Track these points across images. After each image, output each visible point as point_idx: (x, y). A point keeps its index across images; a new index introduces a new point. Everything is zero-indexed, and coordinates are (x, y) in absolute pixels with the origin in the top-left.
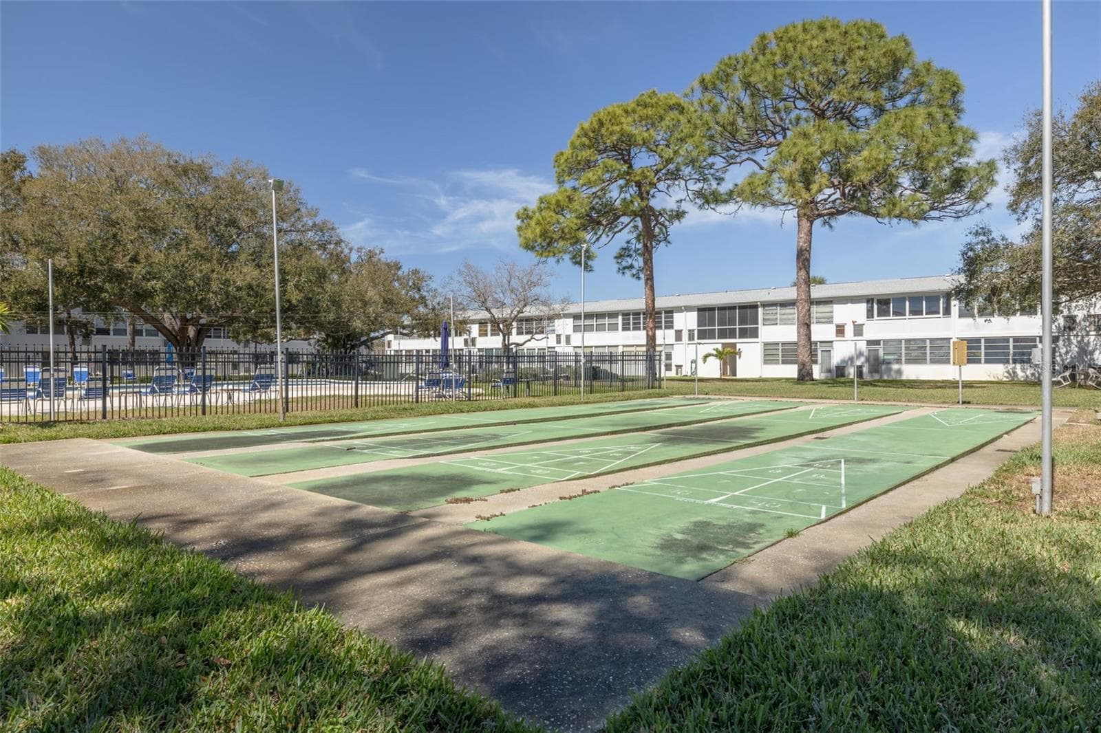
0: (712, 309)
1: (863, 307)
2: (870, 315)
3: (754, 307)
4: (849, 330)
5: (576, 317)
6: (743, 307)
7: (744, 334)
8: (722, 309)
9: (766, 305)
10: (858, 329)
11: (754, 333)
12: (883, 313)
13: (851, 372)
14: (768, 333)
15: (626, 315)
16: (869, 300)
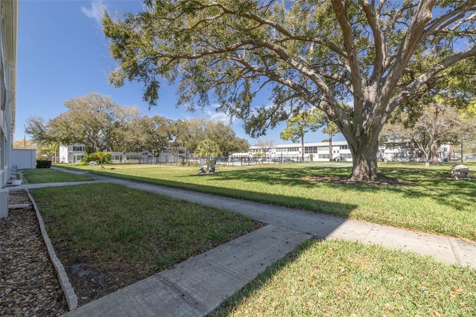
0: (307, 147)
1: (339, 147)
2: (340, 149)
3: (317, 147)
4: (336, 152)
5: (277, 148)
6: (314, 147)
7: (314, 152)
8: (310, 147)
9: (319, 147)
10: (338, 152)
11: (317, 152)
12: (343, 148)
13: (337, 160)
14: (319, 152)
15: (288, 148)
16: (340, 146)
